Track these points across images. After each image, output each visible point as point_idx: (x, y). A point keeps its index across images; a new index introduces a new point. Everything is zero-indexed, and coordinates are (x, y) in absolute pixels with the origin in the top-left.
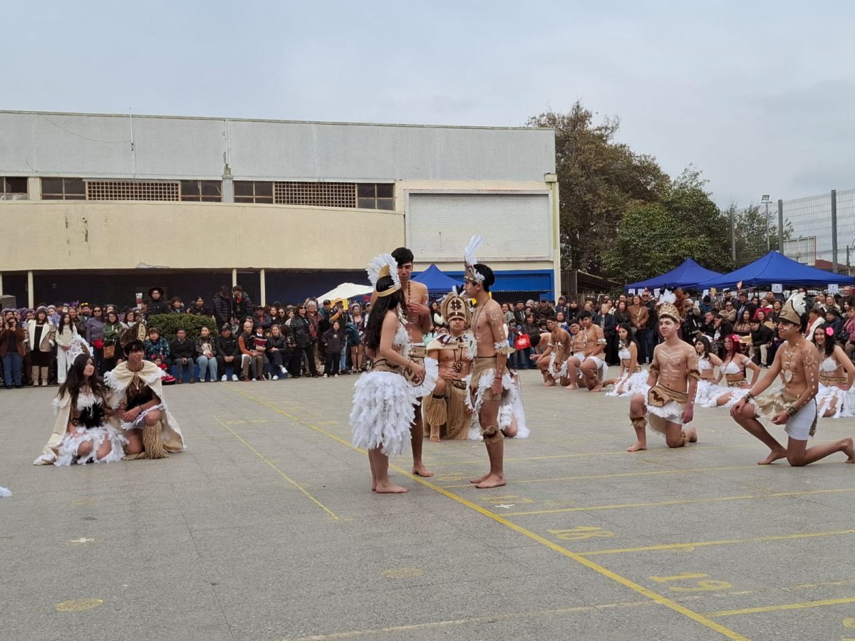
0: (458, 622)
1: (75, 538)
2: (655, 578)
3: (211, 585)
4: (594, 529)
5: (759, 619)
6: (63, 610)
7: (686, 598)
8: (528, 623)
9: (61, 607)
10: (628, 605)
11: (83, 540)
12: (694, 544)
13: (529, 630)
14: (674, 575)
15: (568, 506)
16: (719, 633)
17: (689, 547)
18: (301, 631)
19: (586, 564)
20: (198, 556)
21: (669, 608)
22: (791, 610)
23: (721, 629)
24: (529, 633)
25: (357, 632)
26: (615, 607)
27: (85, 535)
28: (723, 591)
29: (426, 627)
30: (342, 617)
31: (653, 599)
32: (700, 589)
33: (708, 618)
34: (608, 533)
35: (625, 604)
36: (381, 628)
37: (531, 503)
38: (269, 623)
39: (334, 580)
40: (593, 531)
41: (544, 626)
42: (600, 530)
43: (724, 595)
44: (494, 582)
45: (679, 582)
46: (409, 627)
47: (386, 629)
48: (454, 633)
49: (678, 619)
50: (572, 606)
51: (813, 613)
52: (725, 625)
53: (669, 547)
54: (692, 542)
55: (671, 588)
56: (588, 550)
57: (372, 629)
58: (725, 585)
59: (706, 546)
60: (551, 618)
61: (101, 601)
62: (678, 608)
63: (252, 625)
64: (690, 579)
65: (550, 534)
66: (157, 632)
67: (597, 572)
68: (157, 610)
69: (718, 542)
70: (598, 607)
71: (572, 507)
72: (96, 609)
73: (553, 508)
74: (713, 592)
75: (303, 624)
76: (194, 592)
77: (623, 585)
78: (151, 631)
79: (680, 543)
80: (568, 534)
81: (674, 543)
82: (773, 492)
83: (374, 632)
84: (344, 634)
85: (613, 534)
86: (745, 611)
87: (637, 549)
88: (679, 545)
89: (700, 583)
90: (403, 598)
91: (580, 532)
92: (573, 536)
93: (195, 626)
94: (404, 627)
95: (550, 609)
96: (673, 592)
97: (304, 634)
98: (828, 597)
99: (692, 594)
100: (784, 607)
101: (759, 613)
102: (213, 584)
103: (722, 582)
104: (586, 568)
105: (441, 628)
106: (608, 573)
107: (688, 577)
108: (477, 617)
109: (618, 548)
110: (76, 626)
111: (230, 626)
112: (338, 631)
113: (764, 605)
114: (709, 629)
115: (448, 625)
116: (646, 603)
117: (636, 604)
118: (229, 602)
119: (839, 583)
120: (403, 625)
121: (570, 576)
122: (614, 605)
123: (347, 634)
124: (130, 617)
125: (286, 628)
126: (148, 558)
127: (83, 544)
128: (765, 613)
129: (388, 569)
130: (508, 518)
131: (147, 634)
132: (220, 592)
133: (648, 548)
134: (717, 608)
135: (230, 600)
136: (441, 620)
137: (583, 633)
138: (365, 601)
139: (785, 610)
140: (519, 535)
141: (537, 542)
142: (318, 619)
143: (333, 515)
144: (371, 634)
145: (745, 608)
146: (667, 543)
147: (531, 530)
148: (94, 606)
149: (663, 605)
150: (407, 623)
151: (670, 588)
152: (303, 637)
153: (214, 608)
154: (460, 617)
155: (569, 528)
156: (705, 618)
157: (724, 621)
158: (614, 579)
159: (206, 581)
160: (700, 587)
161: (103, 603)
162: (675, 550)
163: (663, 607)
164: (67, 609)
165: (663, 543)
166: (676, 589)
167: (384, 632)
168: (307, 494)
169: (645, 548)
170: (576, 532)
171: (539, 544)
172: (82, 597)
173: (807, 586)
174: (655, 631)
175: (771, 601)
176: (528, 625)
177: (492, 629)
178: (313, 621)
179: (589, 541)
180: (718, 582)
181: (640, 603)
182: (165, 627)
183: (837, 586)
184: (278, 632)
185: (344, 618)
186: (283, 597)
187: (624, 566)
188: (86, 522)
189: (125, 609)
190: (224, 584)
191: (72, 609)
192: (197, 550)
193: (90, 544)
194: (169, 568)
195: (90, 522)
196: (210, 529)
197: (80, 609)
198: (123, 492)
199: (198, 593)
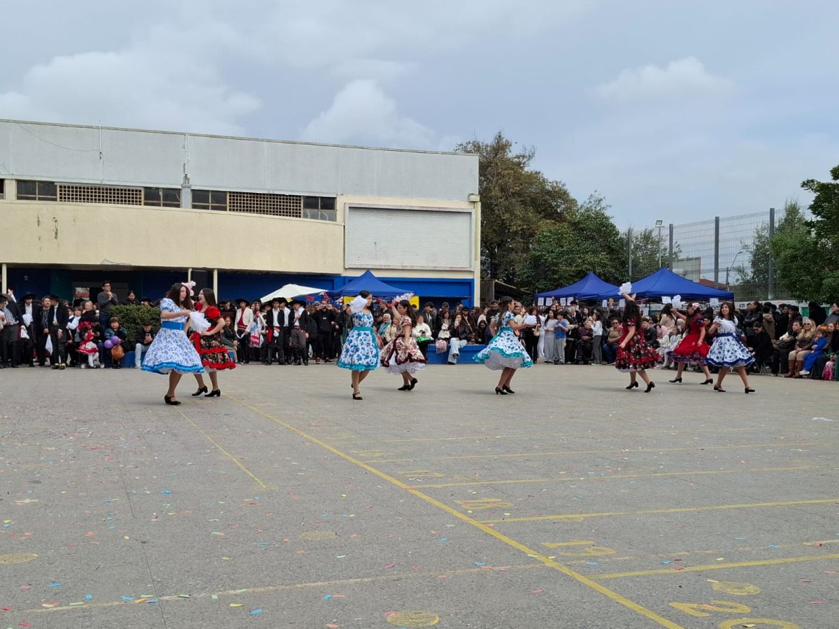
0: (366, 580)
1: (21, 499)
2: (547, 544)
3: (140, 544)
4: (497, 500)
5: (637, 582)
7: (574, 562)
8: (429, 582)
10: (522, 567)
11: (27, 501)
12: (584, 515)
13: (430, 588)
14: (564, 542)
15: (474, 480)
16: (601, 593)
17: (579, 517)
18: (220, 586)
19: (486, 531)
20: (132, 517)
21: (558, 571)
22: (666, 575)
23: (604, 590)
24: (429, 591)
25: (271, 588)
26: (510, 569)
27: (30, 496)
28: (607, 555)
29: (335, 583)
30: (259, 574)
31: (543, 563)
32: (586, 554)
33: (592, 580)
34: (508, 504)
35: (519, 567)
36: (295, 584)
37: (441, 478)
38: (191, 578)
39: (255, 541)
40: (495, 502)
41: (444, 584)
42: (501, 502)
43: (607, 560)
44: (402, 545)
45: (568, 548)
46: (320, 584)
47: (299, 586)
48: (361, 590)
49: (565, 580)
50: (471, 568)
51: (686, 577)
52: (607, 586)
53: (561, 517)
54: (581, 513)
55: (563, 553)
56: (489, 519)
57: (286, 585)
58: (610, 551)
59: (594, 517)
60: (450, 578)
61: (35, 555)
62: (565, 570)
63: (175, 580)
64: (579, 545)
65: (456, 505)
66: (85, 585)
67: (496, 538)
68: (87, 563)
69: (605, 514)
70: (494, 568)
71: (477, 481)
72: (30, 562)
73: (460, 482)
74: (598, 557)
75: (222, 580)
76: (125, 548)
77: (518, 550)
78: (79, 584)
79: (572, 513)
80: (472, 505)
81: (566, 514)
82: (655, 472)
83: (288, 587)
84: (259, 589)
85: (512, 505)
86: (627, 574)
87: (532, 519)
88: (570, 516)
89: (587, 549)
90: (317, 557)
91: (482, 503)
92: (476, 506)
93: (121, 580)
94: (315, 584)
95: (451, 570)
96: (563, 556)
97: (222, 589)
98: (700, 564)
99: (578, 559)
100: (660, 572)
101: (637, 577)
102: (145, 543)
103: (606, 549)
104: (486, 534)
105: (350, 585)
106: (505, 539)
107: (577, 543)
108: (384, 575)
109: (515, 517)
110: (9, 577)
111: (153, 580)
112: (255, 586)
113: (643, 569)
114: (592, 590)
115: (356, 583)
116: (538, 566)
117: (528, 567)
118: (156, 559)
119: (710, 552)
120: (314, 582)
121: (470, 540)
122: (509, 567)
123: (262, 590)
124: (62, 571)
125: (206, 583)
126: (86, 518)
127: (26, 504)
128: (644, 576)
129: (307, 531)
130: (420, 490)
131: (75, 586)
132: (149, 549)
133: (542, 518)
134: (601, 571)
135: (157, 557)
136: (351, 578)
137: (479, 591)
138: (282, 560)
139: (661, 575)
140: (429, 504)
141: (443, 510)
142: (237, 575)
143: (261, 483)
144: (284, 589)
145: (626, 572)
146: (559, 514)
147: (438, 500)
148: (28, 559)
149: (552, 568)
150: (319, 580)
151: (560, 553)
152: (220, 591)
153: (141, 564)
154: (368, 575)
155: (473, 499)
156: (590, 580)
157: (606, 583)
158: (510, 544)
159: (137, 540)
160: (586, 552)
161: (37, 558)
162: (566, 520)
163: (552, 570)
164: (3, 562)
165: (556, 514)
166: (567, 554)
167: (297, 588)
168: (239, 465)
169: (539, 518)
170: (479, 503)
171: (446, 512)
172: (20, 551)
173: (682, 553)
174: (543, 591)
175: (648, 566)
176: (428, 584)
177: (397, 586)
178: (232, 577)
179: (490, 509)
180: (601, 548)
181: (532, 565)
182: (92, 580)
183: (709, 554)
184: (198, 586)
185: (261, 575)
186: (206, 555)
187: (520, 533)
188: (33, 485)
189: (57, 563)
190: (153, 542)
191: (7, 562)
192: (132, 512)
193: (35, 504)
194: (103, 527)
195: (36, 485)
196: (147, 494)
197: (15, 562)
198: (71, 460)
199: (128, 550)
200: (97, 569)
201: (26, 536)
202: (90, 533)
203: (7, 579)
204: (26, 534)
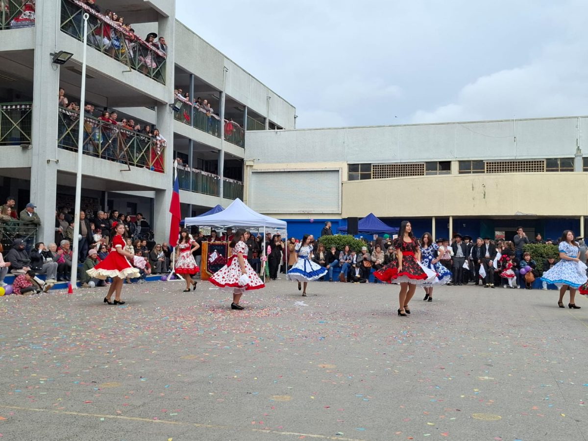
1: (482, 375)
3: (575, 421)
6: (476, 418)
9: (476, 416)
11: (486, 378)
20: (564, 400)
27: (488, 375)
61: (500, 417)
68: (537, 429)
72: (497, 421)
110: (485, 429)
124: (520, 431)
126: (530, 396)
127: (486, 380)
132: (582, 427)
148: (496, 419)
153: (578, 437)
159: (572, 418)
161: (502, 419)
164: (479, 418)
172: (489, 412)
188: (488, 367)
189: (516, 425)
190: (584, 422)
191: (482, 419)
192: (563, 396)
193: (491, 381)
194: (544, 404)
195: (490, 368)
196: (571, 385)
197: (487, 419)
198: (510, 353)
199: (566, 425)
200: (546, 434)
201: (490, 402)
202: (535, 408)
203: (484, 431)
204: (491, 401)
